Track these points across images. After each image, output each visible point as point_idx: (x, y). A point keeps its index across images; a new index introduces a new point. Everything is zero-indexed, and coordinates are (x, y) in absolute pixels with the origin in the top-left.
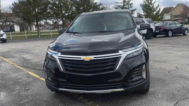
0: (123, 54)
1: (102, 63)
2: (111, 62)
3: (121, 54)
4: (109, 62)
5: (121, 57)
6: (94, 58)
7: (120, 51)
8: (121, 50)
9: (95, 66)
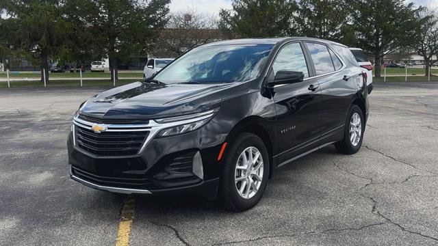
0: (154, 127)
1: (121, 139)
2: (134, 139)
3: (151, 128)
4: (130, 139)
5: (149, 132)
6: (109, 128)
7: (150, 121)
8: (154, 119)
9: (109, 143)
